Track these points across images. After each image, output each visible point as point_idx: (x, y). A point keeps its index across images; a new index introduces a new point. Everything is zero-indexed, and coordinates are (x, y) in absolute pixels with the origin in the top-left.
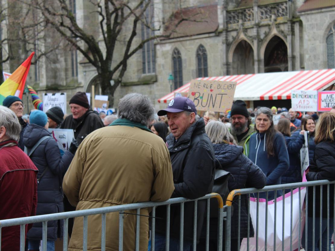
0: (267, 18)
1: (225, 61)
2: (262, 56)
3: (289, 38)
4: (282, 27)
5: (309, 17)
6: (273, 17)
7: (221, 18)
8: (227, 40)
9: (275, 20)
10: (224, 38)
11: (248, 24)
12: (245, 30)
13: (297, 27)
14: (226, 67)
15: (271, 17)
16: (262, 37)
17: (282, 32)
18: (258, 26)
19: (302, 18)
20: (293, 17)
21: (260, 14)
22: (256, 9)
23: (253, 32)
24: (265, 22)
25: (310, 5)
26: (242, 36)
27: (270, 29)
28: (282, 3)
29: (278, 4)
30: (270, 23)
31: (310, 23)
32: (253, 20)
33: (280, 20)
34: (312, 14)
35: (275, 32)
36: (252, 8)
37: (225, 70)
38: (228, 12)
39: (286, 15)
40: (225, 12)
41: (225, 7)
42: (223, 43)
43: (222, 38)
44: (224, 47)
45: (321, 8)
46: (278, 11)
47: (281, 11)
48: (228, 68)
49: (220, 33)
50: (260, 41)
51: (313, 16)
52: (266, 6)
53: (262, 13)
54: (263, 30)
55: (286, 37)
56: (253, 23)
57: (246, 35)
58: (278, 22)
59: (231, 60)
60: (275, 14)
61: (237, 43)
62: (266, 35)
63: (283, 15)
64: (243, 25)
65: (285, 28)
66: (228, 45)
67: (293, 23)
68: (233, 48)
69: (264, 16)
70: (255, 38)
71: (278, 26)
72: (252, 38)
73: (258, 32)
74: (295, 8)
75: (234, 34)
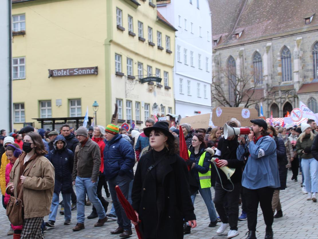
0: (284, 95)
1: (267, 111)
2: (282, 109)
3: (293, 103)
4: (290, 99)
5: (301, 96)
6: (287, 95)
7: (265, 95)
8: (268, 103)
9: (288, 96)
10: (267, 102)
11: (277, 97)
12: (276, 99)
13: (296, 99)
14: (267, 113)
15: (286, 95)
16: (282, 102)
17: (290, 101)
18: (281, 98)
19: (299, 96)
20: (295, 95)
21: (281, 94)
22: (280, 92)
23: (279, 100)
24: (283, 97)
25: (301, 91)
26: (274, 101)
27: (286, 99)
28: (290, 90)
29: (289, 90)
30: (286, 97)
31: (301, 98)
32: (279, 95)
33: (290, 96)
34: (302, 95)
35: (287, 100)
36: (278, 91)
37: (267, 114)
38: (268, 92)
39: (292, 94)
40: (267, 93)
41: (267, 90)
42: (267, 104)
43: (266, 102)
44: (267, 105)
45: (306, 93)
46: (289, 93)
47: (290, 93)
48: (268, 113)
49: (266, 100)
50: (282, 104)
51: (303, 95)
52: (284, 91)
53: (282, 93)
54: (283, 100)
55: (292, 102)
56: (279, 97)
57: (276, 101)
58: (289, 97)
59: (269, 110)
60: (287, 94)
61: (272, 104)
62: (284, 101)
63: (290, 94)
64: (274, 97)
65: (292, 99)
66: (269, 105)
67: (295, 97)
68: (270, 106)
69: (283, 94)
70: (280, 103)
71: (289, 98)
72: (279, 103)
73: (281, 100)
74: (296, 92)
75: (271, 101)
